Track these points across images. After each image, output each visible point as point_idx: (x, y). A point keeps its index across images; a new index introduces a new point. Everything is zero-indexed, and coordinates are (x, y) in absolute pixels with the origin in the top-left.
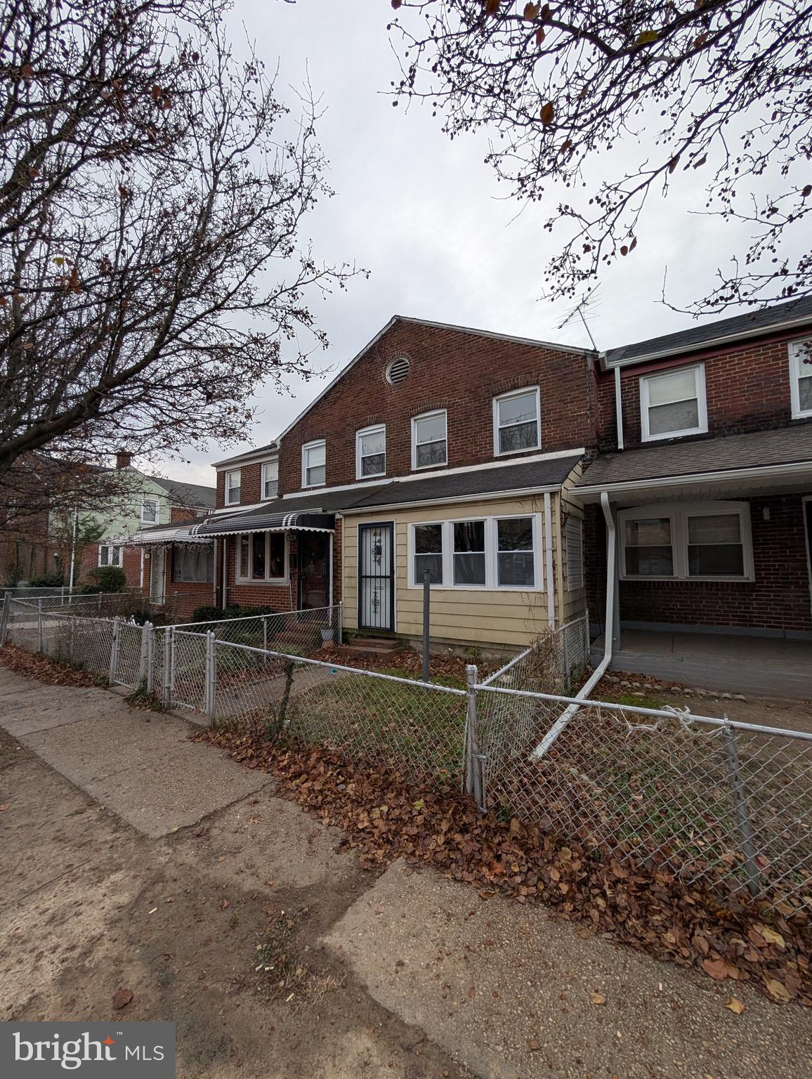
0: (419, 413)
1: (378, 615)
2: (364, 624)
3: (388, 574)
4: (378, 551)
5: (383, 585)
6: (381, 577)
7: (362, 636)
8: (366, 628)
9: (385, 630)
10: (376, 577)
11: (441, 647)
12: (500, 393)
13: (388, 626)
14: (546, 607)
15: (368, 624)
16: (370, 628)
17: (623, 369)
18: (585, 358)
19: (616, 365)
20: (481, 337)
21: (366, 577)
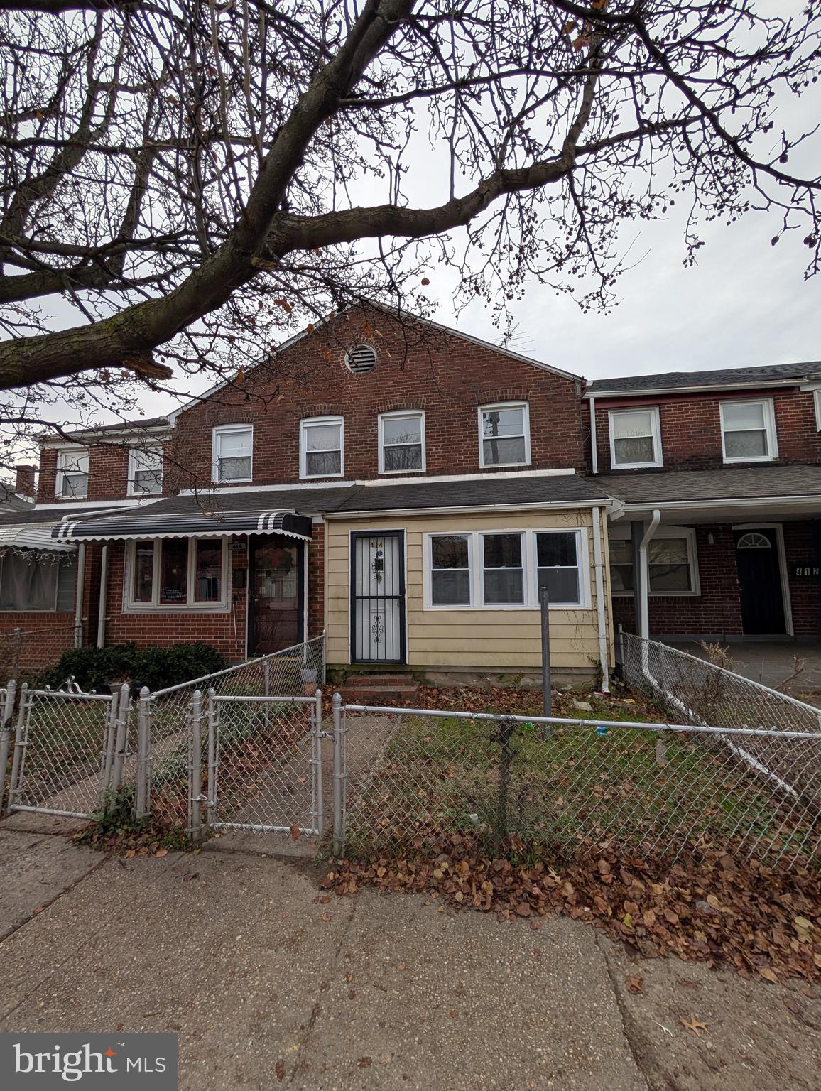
0: (389, 410)
1: (381, 646)
2: (358, 657)
3: (396, 593)
4: (379, 565)
5: (388, 607)
6: (385, 597)
7: (357, 673)
8: (363, 661)
9: (392, 662)
10: (377, 597)
11: (468, 677)
12: (486, 403)
13: (397, 657)
14: (596, 625)
15: (366, 657)
16: (369, 662)
17: (597, 400)
18: (573, 382)
19: (592, 396)
20: (465, 341)
21: (363, 598)
